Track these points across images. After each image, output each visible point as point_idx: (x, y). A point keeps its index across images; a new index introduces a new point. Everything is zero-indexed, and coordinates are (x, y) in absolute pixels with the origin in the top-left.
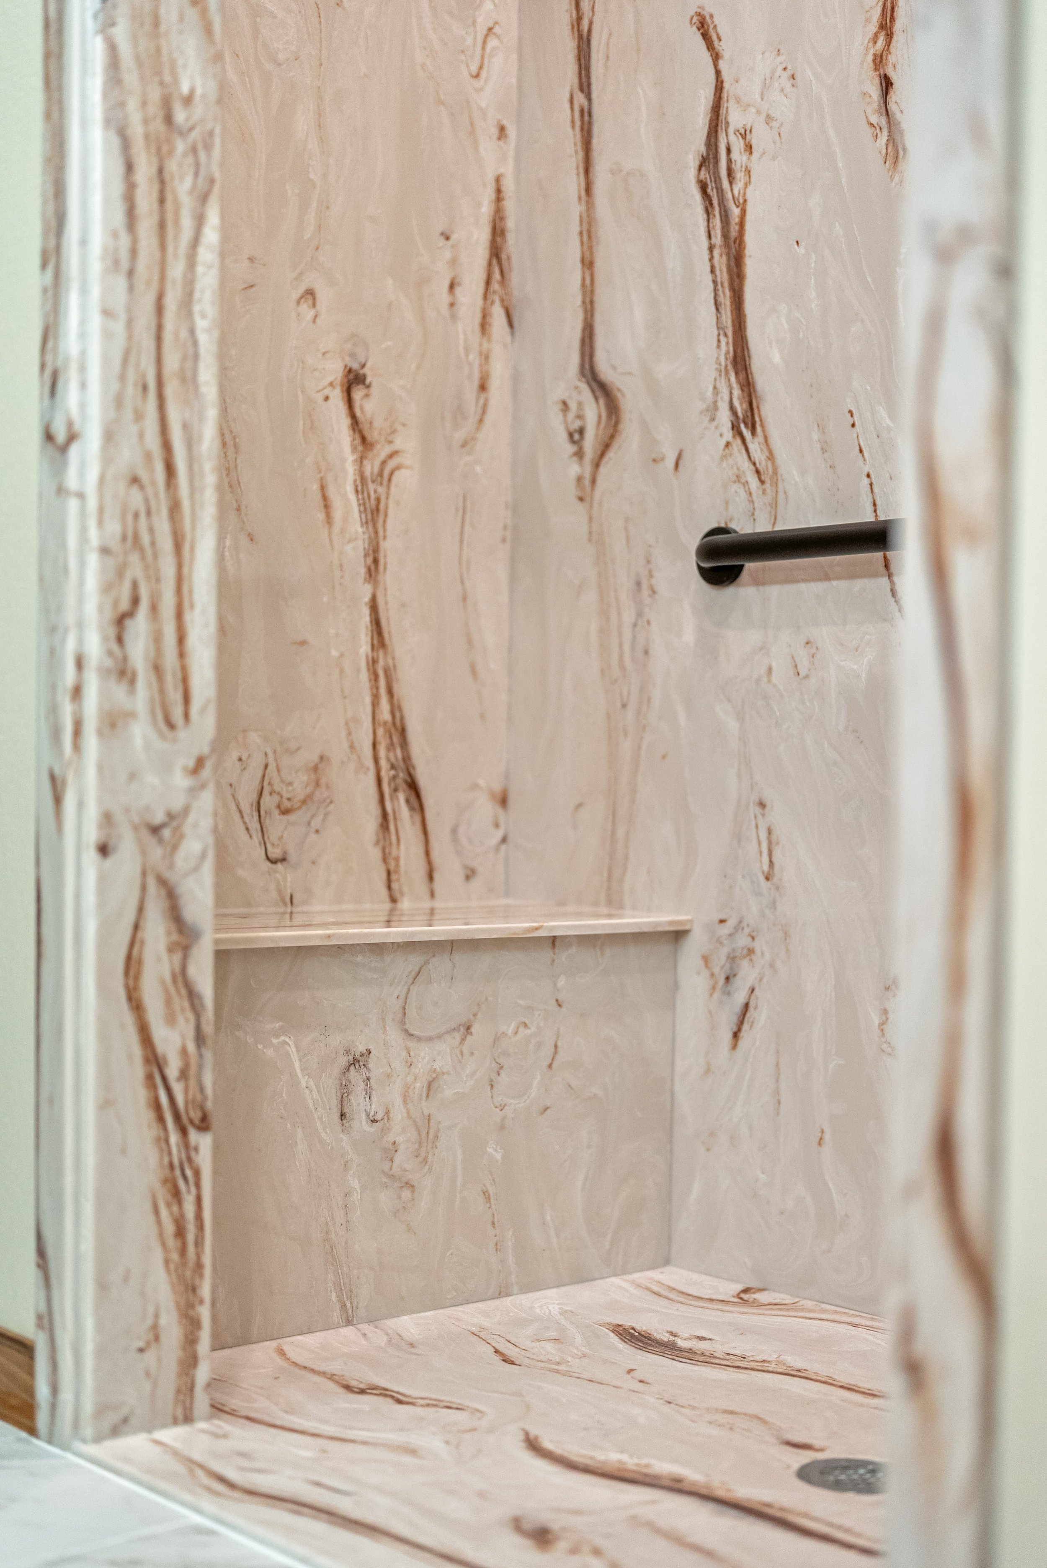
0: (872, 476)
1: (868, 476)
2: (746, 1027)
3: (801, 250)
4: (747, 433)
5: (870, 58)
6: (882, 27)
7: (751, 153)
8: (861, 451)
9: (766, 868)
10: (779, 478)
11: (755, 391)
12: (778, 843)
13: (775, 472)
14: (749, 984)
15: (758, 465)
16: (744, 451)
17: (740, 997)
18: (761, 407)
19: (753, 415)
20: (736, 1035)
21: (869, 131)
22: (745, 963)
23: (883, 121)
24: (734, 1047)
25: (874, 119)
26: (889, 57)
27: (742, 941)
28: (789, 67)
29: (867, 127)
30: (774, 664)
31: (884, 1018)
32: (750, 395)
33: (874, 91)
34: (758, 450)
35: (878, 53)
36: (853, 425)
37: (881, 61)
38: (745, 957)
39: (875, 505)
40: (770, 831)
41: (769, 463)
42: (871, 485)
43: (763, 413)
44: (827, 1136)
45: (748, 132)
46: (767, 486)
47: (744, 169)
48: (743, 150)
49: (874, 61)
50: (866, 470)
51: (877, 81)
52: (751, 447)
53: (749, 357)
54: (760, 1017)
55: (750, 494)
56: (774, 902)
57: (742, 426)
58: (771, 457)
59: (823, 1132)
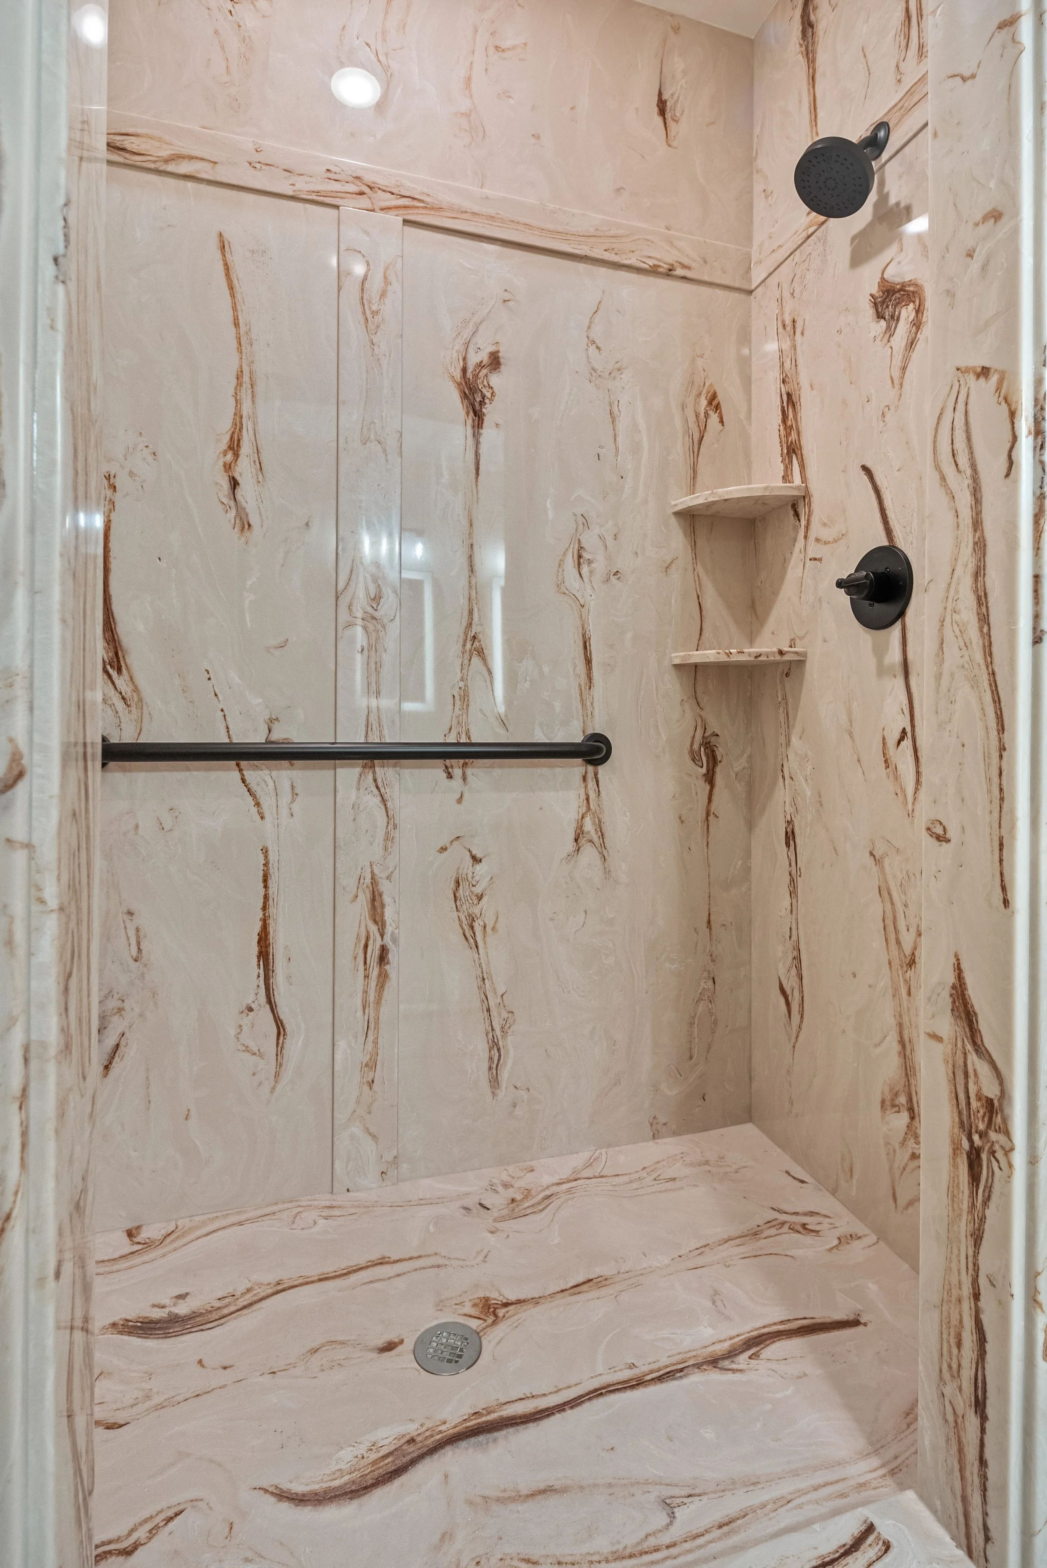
0: (225, 711)
1: (222, 710)
2: (116, 1059)
3: (163, 564)
4: (113, 673)
5: (221, 463)
6: (231, 448)
7: (115, 491)
8: (216, 695)
9: (134, 952)
10: (144, 704)
11: (120, 646)
12: (145, 936)
13: (140, 700)
14: (120, 1031)
15: (124, 694)
16: (110, 684)
17: (110, 1041)
18: (126, 657)
19: (119, 661)
20: (107, 1068)
21: (221, 507)
22: (115, 1019)
23: (232, 503)
24: (105, 1075)
25: (225, 500)
26: (236, 467)
27: (113, 1004)
28: (151, 447)
29: (220, 504)
30: (141, 824)
31: (239, 1031)
32: (116, 647)
33: (226, 485)
34: (125, 685)
35: (228, 462)
36: (209, 679)
37: (230, 467)
38: (115, 1014)
39: (227, 728)
40: (138, 930)
41: (135, 695)
42: (225, 716)
43: (128, 661)
44: (192, 1113)
45: (112, 477)
46: (133, 708)
47: (108, 499)
48: (107, 487)
49: (225, 466)
50: (221, 706)
51: (227, 478)
52: (117, 682)
53: (115, 624)
54: (131, 1052)
55: (117, 712)
56: (143, 975)
57: (108, 667)
58: (136, 689)
59: (189, 1110)
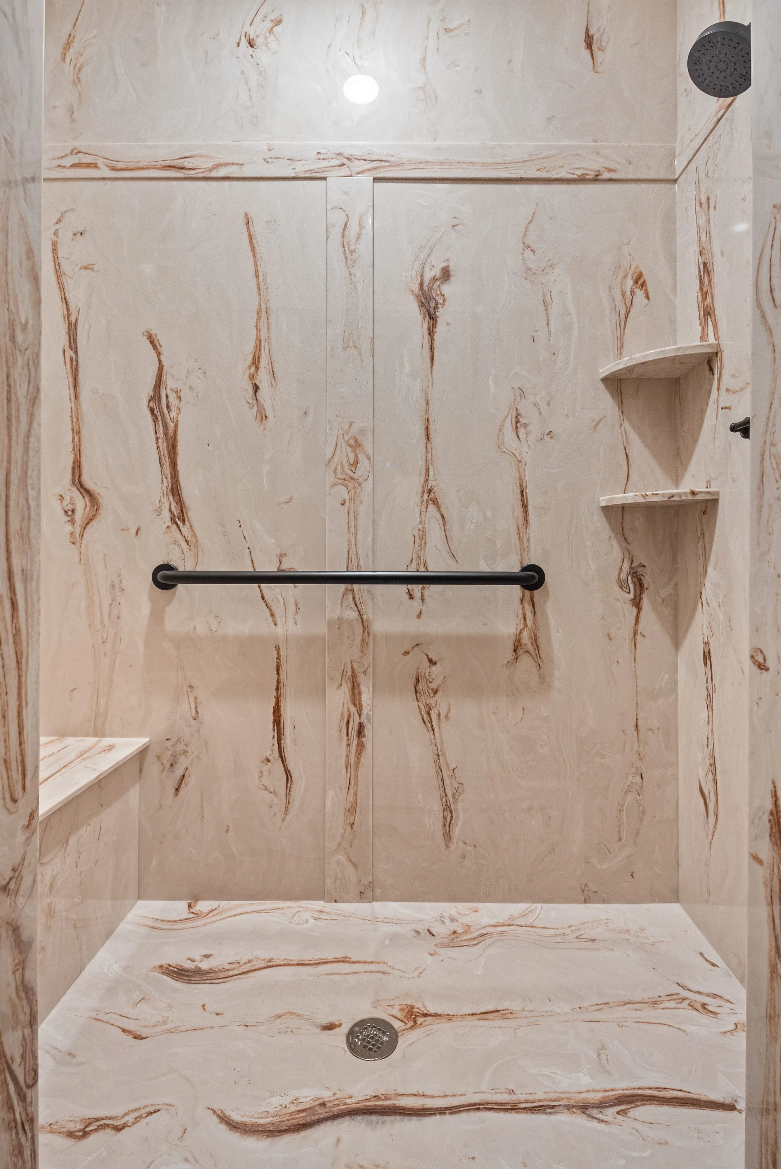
0: (251, 548)
1: (249, 548)
2: (183, 785)
3: (210, 448)
4: (180, 523)
5: (247, 375)
6: (253, 363)
7: (180, 400)
8: (245, 537)
9: (194, 714)
10: (199, 545)
11: (184, 505)
12: (200, 703)
13: (197, 542)
14: (185, 766)
15: (186, 538)
16: (179, 531)
17: (179, 772)
18: (188, 513)
19: (183, 515)
20: (177, 790)
21: (247, 405)
22: (182, 758)
23: (255, 402)
24: (176, 795)
25: (250, 401)
26: (257, 377)
27: (180, 747)
28: (202, 368)
29: (246, 403)
30: (197, 626)
31: (261, 775)
32: (181, 507)
33: (250, 390)
34: (187, 532)
35: (252, 374)
36: (240, 526)
37: (253, 377)
38: (182, 754)
39: (252, 561)
40: (196, 698)
41: (193, 538)
42: (250, 552)
43: (189, 515)
44: (231, 828)
45: (179, 391)
46: (192, 547)
47: (176, 406)
48: (175, 398)
49: (249, 376)
50: (248, 546)
51: (251, 385)
52: (182, 529)
53: (181, 490)
54: (192, 781)
55: (182, 550)
56: (199, 729)
57: (177, 520)
58: (194, 535)
59: (228, 826)
